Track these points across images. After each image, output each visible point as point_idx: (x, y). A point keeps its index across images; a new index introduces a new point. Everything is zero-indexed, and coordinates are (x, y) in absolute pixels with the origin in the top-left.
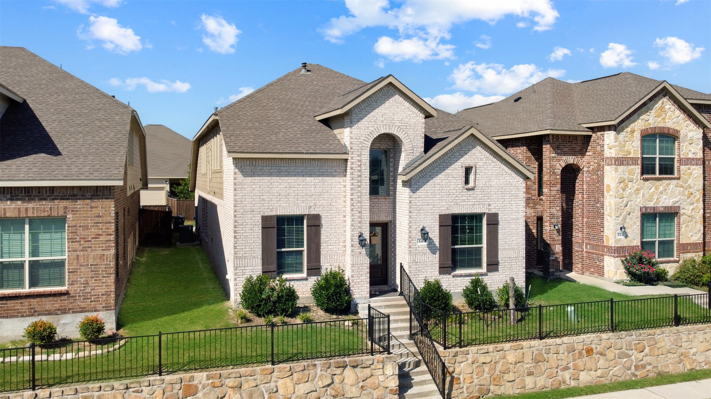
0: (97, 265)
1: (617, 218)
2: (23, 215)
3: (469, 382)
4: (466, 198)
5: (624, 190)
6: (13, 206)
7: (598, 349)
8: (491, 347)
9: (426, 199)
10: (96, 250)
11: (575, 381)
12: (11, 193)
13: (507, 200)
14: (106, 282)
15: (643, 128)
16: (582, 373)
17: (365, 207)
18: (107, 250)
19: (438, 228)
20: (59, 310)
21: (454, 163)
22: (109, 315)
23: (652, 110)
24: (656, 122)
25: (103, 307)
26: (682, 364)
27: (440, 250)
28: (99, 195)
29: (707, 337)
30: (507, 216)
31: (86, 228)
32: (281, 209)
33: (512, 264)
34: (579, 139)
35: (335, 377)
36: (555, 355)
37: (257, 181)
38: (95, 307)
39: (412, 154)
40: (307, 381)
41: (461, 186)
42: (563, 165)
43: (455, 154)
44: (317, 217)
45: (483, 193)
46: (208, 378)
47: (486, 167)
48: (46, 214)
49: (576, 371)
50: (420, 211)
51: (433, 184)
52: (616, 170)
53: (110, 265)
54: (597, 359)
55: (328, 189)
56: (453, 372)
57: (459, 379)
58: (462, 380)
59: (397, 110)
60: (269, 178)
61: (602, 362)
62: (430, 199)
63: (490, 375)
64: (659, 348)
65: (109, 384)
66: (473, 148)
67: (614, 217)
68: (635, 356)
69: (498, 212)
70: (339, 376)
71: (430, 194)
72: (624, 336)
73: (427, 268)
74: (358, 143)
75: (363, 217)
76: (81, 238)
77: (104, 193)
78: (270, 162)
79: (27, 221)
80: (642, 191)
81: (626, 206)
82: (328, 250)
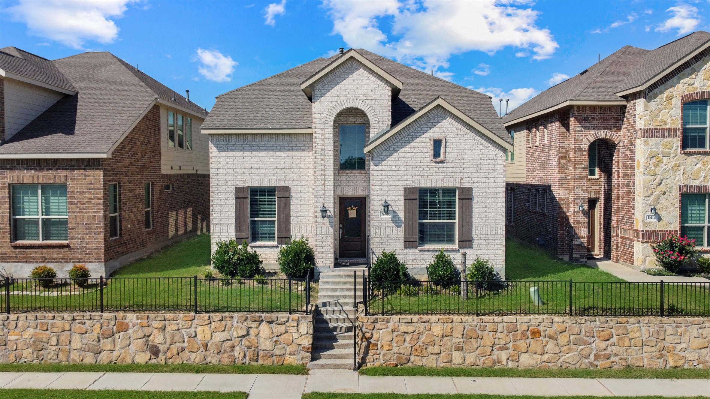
0: (90, 224)
1: (647, 199)
2: (35, 181)
3: (387, 349)
4: (434, 171)
5: (656, 166)
6: (28, 174)
7: (547, 332)
8: (415, 318)
9: (389, 172)
10: (89, 212)
11: (514, 363)
12: (27, 164)
13: (483, 174)
14: (97, 239)
15: (686, 93)
16: (523, 356)
17: (328, 179)
18: (98, 212)
19: (403, 202)
20: (63, 259)
21: (421, 135)
22: (100, 266)
23: (699, 71)
24: (704, 86)
25: (95, 259)
26: (662, 360)
27: (405, 223)
28: (91, 166)
29: (704, 333)
30: (483, 191)
31: (82, 193)
32: (253, 181)
33: (489, 241)
34: (613, 110)
35: (251, 330)
36: (491, 333)
37: (230, 155)
38: (89, 259)
39: (378, 127)
40: (224, 331)
41: (428, 159)
42: (592, 139)
43: (422, 127)
44: (287, 189)
45: (454, 166)
46: (138, 319)
47: (458, 139)
48: (52, 181)
49: (515, 352)
50: (383, 184)
51: (397, 156)
52: (646, 144)
53: (100, 224)
54: (544, 342)
55: (298, 162)
56: (371, 338)
57: (377, 345)
58: (379, 347)
59: (361, 84)
60: (242, 153)
61: (551, 346)
62: (394, 172)
63: (411, 345)
64: (632, 339)
65: (61, 315)
66: (442, 120)
67: (643, 197)
68: (598, 344)
69: (473, 187)
70: (255, 330)
71: (394, 167)
72: (583, 321)
73: (391, 241)
74: (321, 118)
75: (326, 189)
76: (78, 202)
77: (94, 164)
78: (242, 138)
79: (40, 187)
80: (682, 168)
81: (660, 184)
82: (297, 220)
